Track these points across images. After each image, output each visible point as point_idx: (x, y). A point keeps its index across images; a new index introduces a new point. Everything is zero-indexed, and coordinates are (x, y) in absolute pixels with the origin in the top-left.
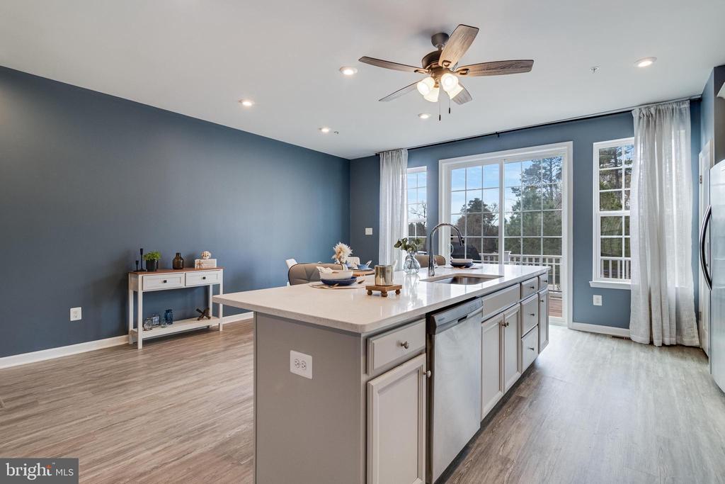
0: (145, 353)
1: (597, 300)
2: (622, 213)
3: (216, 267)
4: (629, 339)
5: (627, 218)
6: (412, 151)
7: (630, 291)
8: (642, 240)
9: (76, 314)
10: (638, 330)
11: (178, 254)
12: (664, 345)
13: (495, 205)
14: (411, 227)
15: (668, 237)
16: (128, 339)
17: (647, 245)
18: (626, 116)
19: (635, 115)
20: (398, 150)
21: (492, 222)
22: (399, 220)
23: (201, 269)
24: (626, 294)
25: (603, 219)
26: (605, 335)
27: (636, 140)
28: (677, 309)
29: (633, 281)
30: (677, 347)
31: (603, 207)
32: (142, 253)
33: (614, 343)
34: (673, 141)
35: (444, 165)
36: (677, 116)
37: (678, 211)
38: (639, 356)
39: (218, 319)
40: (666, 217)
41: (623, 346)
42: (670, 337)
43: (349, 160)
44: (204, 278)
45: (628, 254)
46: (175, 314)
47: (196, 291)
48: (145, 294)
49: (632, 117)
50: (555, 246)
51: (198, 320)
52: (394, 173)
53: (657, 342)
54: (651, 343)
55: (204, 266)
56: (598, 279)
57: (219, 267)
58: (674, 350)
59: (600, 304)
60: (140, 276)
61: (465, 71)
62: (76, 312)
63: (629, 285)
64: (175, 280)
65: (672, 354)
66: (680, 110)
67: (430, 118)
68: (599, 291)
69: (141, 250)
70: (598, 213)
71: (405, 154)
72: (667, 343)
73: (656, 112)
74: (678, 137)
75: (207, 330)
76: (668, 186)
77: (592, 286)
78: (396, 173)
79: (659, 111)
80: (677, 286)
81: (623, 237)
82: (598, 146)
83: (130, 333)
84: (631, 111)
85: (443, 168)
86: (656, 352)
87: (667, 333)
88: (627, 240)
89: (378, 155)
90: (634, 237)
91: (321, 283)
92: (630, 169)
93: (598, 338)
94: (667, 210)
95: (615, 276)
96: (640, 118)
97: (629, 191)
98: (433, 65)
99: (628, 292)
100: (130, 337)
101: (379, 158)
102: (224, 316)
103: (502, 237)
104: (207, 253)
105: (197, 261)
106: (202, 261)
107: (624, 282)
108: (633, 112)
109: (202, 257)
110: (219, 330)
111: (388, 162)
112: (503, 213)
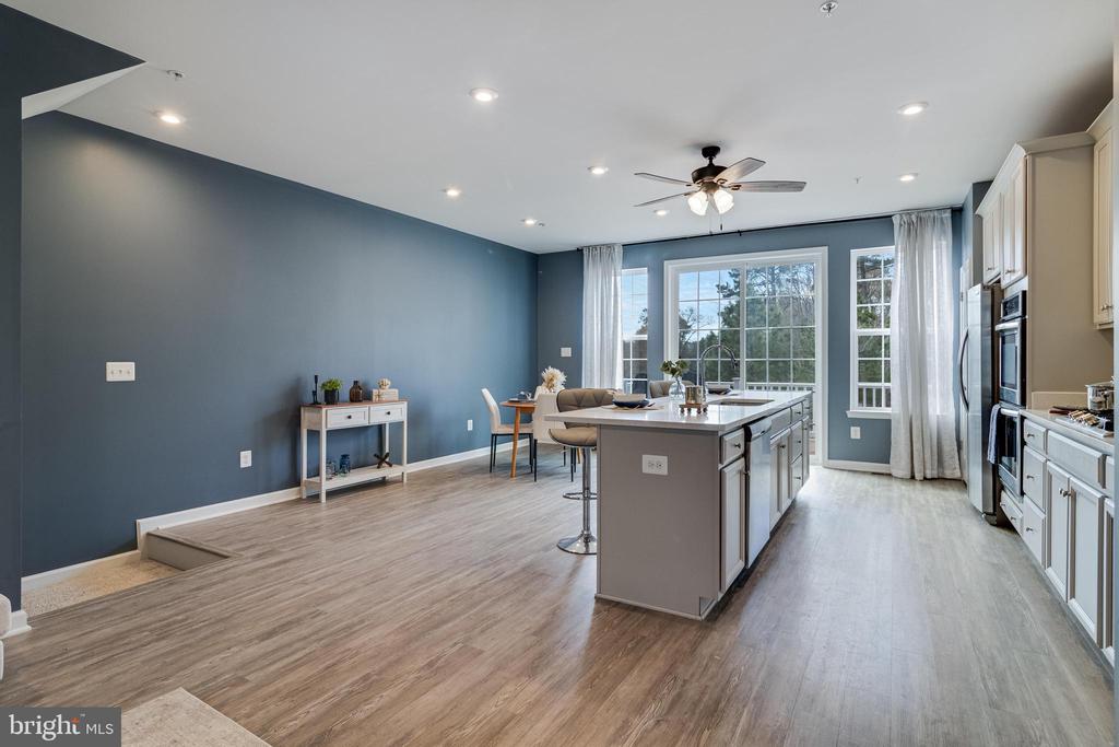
0: (329, 508)
1: (855, 433)
2: (882, 331)
3: (397, 399)
4: (890, 475)
5: (887, 337)
6: (628, 248)
7: (890, 421)
8: (903, 363)
9: (246, 458)
10: (899, 465)
11: (356, 382)
12: (925, 478)
13: (692, 310)
14: (626, 345)
15: (929, 359)
16: (300, 492)
17: (908, 367)
18: (886, 219)
19: (896, 220)
20: (610, 246)
21: (687, 336)
22: (611, 337)
23: (380, 402)
24: (885, 425)
25: (861, 338)
26: (864, 473)
27: (896, 249)
28: (938, 439)
29: (893, 411)
30: (939, 480)
31: (860, 324)
32: (316, 382)
33: (875, 480)
34: (934, 252)
35: (670, 267)
36: (938, 224)
37: (939, 331)
38: (900, 490)
39: (401, 467)
40: (927, 338)
41: (884, 481)
42: (932, 469)
43: (537, 255)
44: (389, 413)
45: (888, 380)
46: (352, 460)
47: (370, 431)
48: (328, 431)
49: (892, 224)
50: (806, 374)
51: (378, 467)
52: (604, 275)
53: (918, 476)
54: (913, 477)
55: (384, 398)
56: (856, 409)
57: (401, 399)
58: (936, 483)
59: (859, 437)
60: (324, 410)
61: (737, 187)
62: (246, 457)
63: (887, 414)
64: (359, 415)
65: (933, 486)
66: (942, 219)
67: (667, 215)
68: (856, 422)
69: (316, 377)
70: (856, 331)
71: (619, 251)
72: (929, 476)
73: (918, 220)
74: (939, 247)
75: (383, 483)
76: (929, 303)
77: (849, 416)
78: (606, 274)
79: (920, 219)
80: (938, 413)
81: (883, 359)
82: (855, 254)
83: (302, 484)
84: (891, 216)
85: (670, 272)
86: (918, 486)
87: (928, 465)
88: (887, 363)
89: (580, 251)
90: (895, 359)
91: (614, 406)
92: (889, 282)
93: (856, 475)
94: (928, 329)
95: (869, 403)
96: (901, 225)
97: (889, 307)
98: (706, 180)
99: (889, 422)
100: (304, 489)
101: (582, 254)
102: (408, 463)
103: (744, 360)
104: (387, 381)
105: (375, 392)
106: (382, 391)
107: (884, 410)
108: (893, 218)
109: (381, 386)
110: (402, 481)
111: (593, 260)
112: (744, 329)
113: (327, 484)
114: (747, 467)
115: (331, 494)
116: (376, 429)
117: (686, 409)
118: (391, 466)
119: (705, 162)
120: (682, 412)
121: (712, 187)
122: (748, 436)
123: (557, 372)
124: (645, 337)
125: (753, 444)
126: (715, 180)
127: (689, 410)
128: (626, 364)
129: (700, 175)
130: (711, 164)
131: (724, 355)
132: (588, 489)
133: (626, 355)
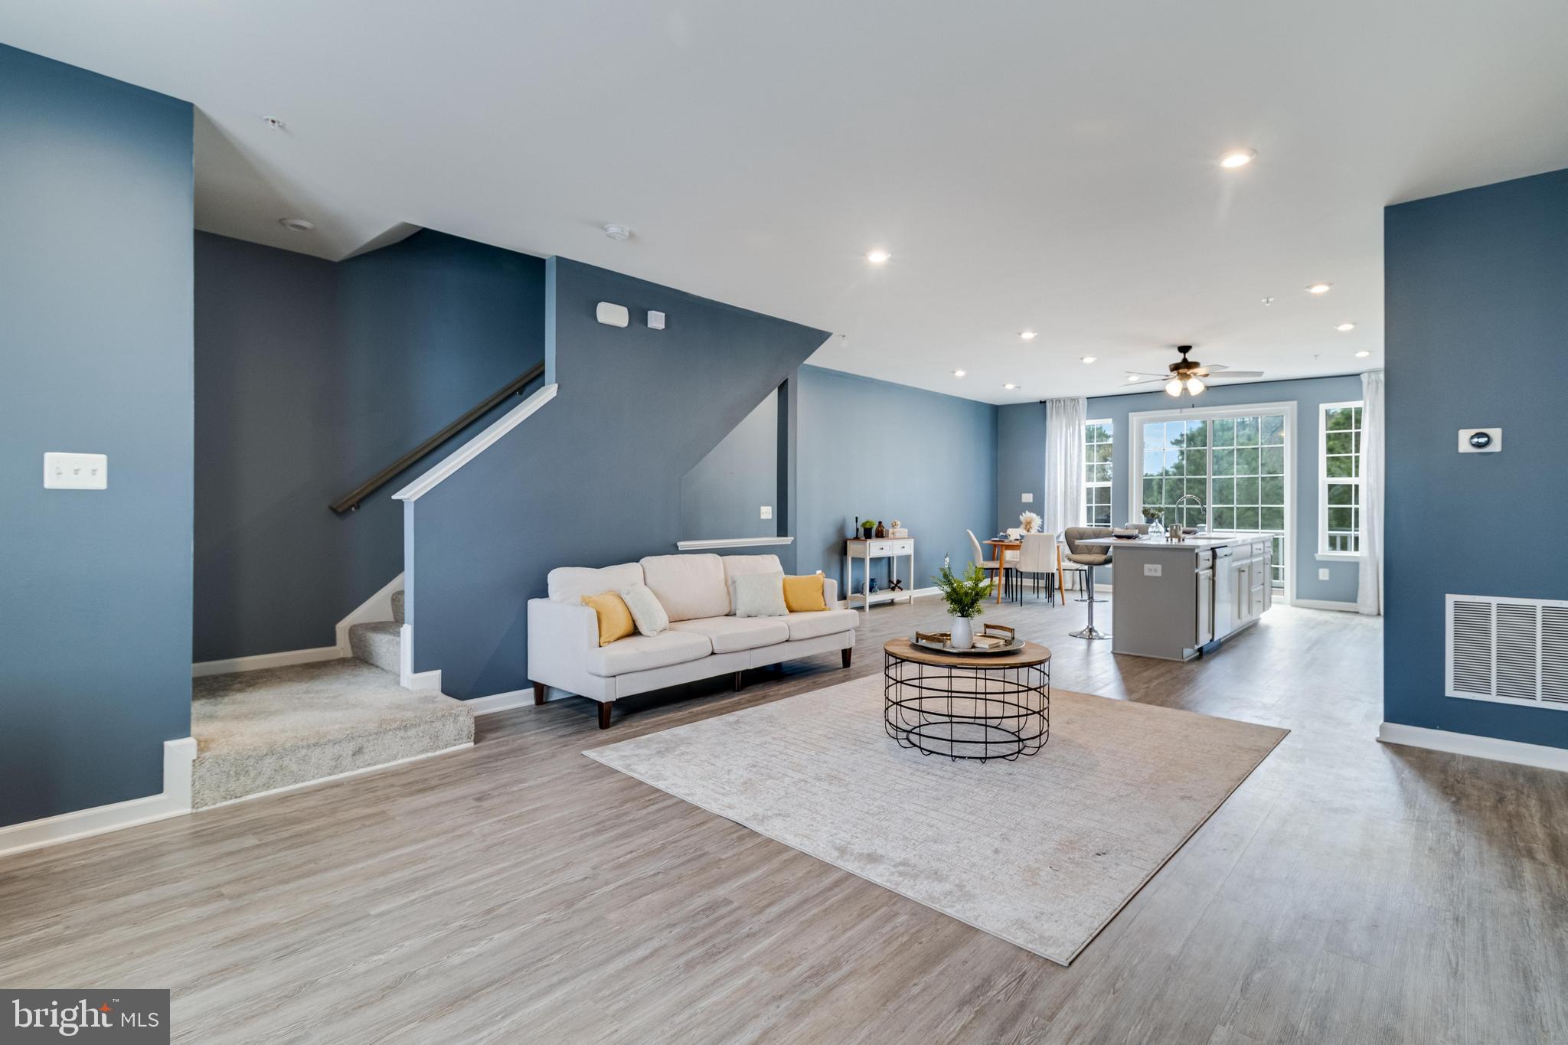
0: (874, 615)
1: (1324, 574)
2: (1352, 480)
3: (906, 536)
4: (1357, 613)
5: (1357, 487)
6: (1093, 400)
7: (1358, 562)
10: (1366, 602)
11: (880, 522)
14: (1089, 492)
18: (1353, 379)
19: (1364, 378)
20: (1074, 399)
22: (1075, 484)
23: (894, 539)
24: (1355, 566)
25: (1331, 487)
26: (1331, 610)
29: (1361, 554)
31: (1330, 473)
32: (857, 522)
33: (1343, 617)
35: (1135, 418)
39: (909, 591)
41: (1349, 616)
43: (997, 406)
44: (899, 547)
45: (1357, 528)
48: (870, 559)
49: (1361, 382)
50: (1274, 518)
51: (889, 591)
52: (1068, 426)
55: (897, 535)
56: (1324, 550)
57: (910, 536)
59: (1327, 578)
60: (868, 543)
61: (1206, 375)
63: (1357, 557)
64: (885, 548)
68: (1325, 564)
69: (857, 518)
70: (1324, 481)
71: (1083, 404)
75: (892, 603)
77: (1317, 558)
82: (1324, 408)
83: (848, 598)
84: (1359, 375)
85: (1135, 423)
89: (1043, 403)
92: (1360, 433)
95: (1344, 547)
96: (1369, 383)
97: (1358, 456)
98: (1181, 371)
99: (1357, 564)
100: (849, 601)
101: (1045, 407)
102: (914, 589)
103: (1211, 506)
104: (899, 523)
105: (891, 530)
106: (895, 530)
107: (1350, 553)
108: (1362, 376)
109: (894, 526)
110: (910, 603)
111: (1057, 413)
112: (1209, 477)
113: (871, 598)
114: (1214, 575)
115: (873, 606)
116: (887, 559)
117: (1169, 539)
118: (902, 589)
119: (1178, 358)
120: (1167, 540)
121: (1184, 377)
122: (1214, 556)
123: (1034, 515)
124: (1109, 484)
125: (1218, 562)
126: (1188, 373)
127: (1172, 540)
128: (1089, 509)
129: (1175, 368)
130: (1185, 360)
131: (1191, 502)
132: (1092, 598)
133: (1089, 501)
